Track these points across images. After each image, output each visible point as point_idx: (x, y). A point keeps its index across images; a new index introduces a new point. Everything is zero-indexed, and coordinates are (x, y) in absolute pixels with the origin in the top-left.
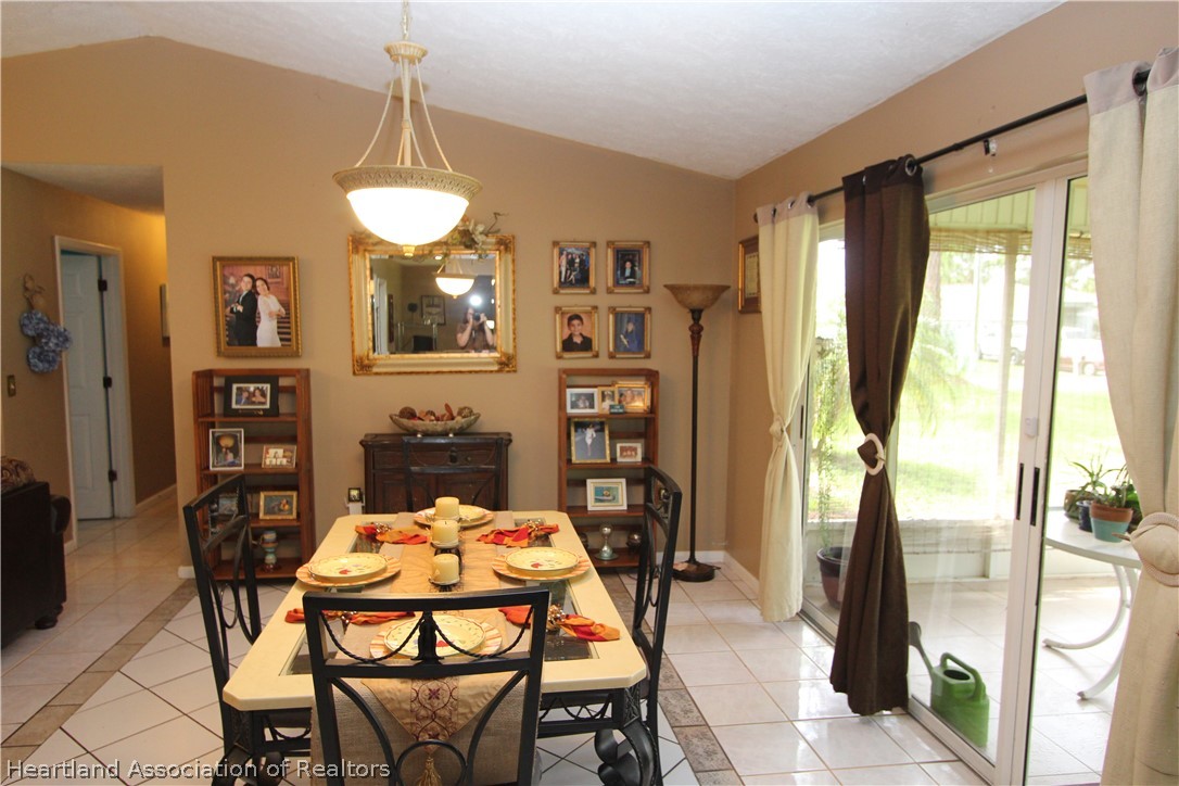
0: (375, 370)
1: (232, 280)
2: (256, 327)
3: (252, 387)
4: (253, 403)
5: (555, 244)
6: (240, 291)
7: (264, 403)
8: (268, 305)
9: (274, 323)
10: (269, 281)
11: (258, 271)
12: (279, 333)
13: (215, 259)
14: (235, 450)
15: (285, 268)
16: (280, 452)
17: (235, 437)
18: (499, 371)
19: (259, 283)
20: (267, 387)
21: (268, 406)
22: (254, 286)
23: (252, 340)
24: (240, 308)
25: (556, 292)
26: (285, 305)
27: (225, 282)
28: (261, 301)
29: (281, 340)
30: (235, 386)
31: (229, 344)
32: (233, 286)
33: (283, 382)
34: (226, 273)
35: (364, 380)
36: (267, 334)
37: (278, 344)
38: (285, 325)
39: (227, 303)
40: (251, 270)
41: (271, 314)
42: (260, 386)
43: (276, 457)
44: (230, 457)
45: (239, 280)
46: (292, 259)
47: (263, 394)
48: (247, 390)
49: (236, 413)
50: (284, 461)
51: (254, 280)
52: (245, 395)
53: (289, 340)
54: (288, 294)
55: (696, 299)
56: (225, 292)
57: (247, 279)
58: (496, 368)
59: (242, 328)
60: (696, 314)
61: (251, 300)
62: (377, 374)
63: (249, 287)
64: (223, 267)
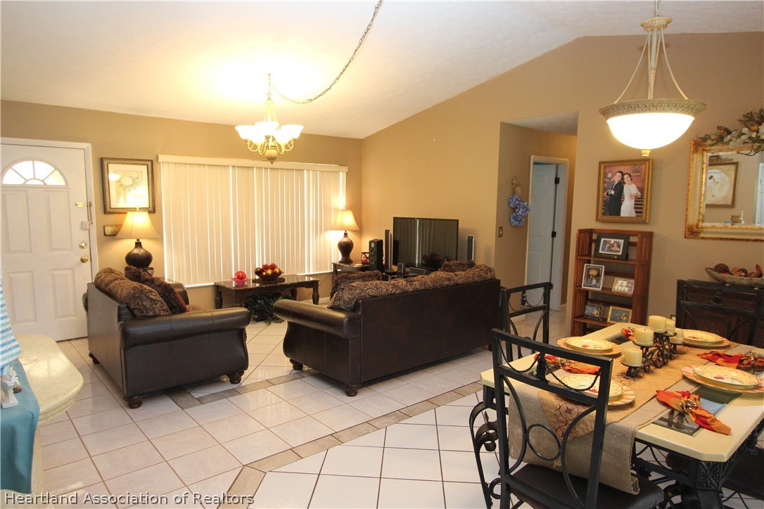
0: (702, 235)
1: (610, 175)
2: (621, 204)
3: (612, 241)
4: (612, 251)
6: (614, 181)
7: (618, 251)
8: (630, 190)
9: (633, 202)
10: (632, 175)
11: (625, 169)
12: (635, 208)
13: (601, 163)
14: (598, 276)
15: (643, 166)
16: (625, 283)
17: (598, 270)
19: (626, 176)
21: (620, 253)
22: (623, 179)
23: (618, 212)
24: (613, 192)
26: (641, 190)
27: (605, 174)
28: (626, 188)
29: (636, 212)
30: (603, 240)
31: (604, 214)
32: (610, 179)
33: (633, 239)
34: (607, 171)
35: (693, 242)
36: (627, 208)
37: (634, 215)
38: (639, 203)
39: (605, 190)
40: (622, 169)
41: (631, 196)
42: (617, 240)
43: (622, 286)
44: (594, 282)
45: (614, 175)
46: (648, 160)
47: (619, 246)
48: (609, 242)
49: (601, 256)
50: (627, 289)
51: (623, 175)
52: (608, 245)
53: (641, 212)
54: (643, 183)
56: (604, 183)
57: (619, 174)
59: (612, 205)
61: (620, 187)
62: (703, 238)
63: (620, 179)
64: (605, 167)
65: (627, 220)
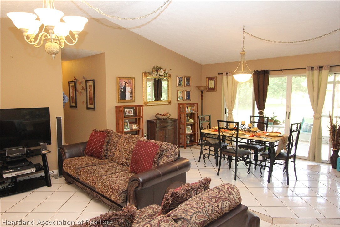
0: (148, 105)
1: (121, 83)
2: (126, 95)
3: (129, 110)
4: (130, 114)
5: (177, 76)
6: (123, 85)
7: (132, 114)
8: (128, 89)
9: (129, 94)
10: (128, 83)
11: (126, 81)
12: (130, 96)
13: (118, 78)
15: (132, 80)
16: (135, 125)
17: (127, 123)
18: (169, 104)
19: (126, 84)
20: (132, 110)
22: (125, 85)
24: (122, 90)
25: (177, 87)
28: (127, 88)
29: (131, 98)
30: (125, 110)
32: (121, 84)
34: (120, 81)
36: (128, 97)
37: (130, 99)
40: (125, 80)
41: (128, 92)
42: (131, 109)
43: (135, 127)
44: (127, 127)
45: (122, 83)
46: (134, 78)
47: (132, 112)
50: (137, 128)
51: (125, 83)
52: (128, 112)
53: (132, 98)
54: (132, 87)
55: (202, 89)
57: (124, 83)
58: (168, 103)
59: (123, 95)
60: (202, 91)
61: (125, 88)
62: (148, 106)
63: (124, 84)
64: (120, 79)
65: (128, 101)
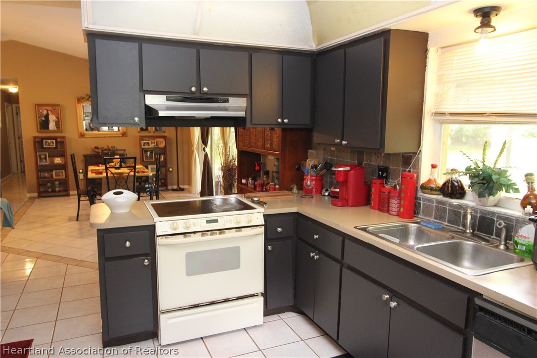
0: (86, 136)
1: (41, 111)
2: (49, 124)
3: (49, 141)
4: (50, 145)
6: (43, 114)
7: (53, 146)
8: (52, 118)
9: (54, 123)
10: (53, 111)
11: (49, 108)
12: (56, 126)
13: (36, 105)
14: (45, 158)
15: (57, 107)
16: (59, 159)
17: (45, 155)
18: (122, 136)
19: (49, 112)
20: (54, 141)
21: (55, 146)
22: (48, 112)
23: (48, 128)
24: (44, 119)
26: (58, 118)
27: (39, 111)
28: (50, 117)
29: (57, 128)
30: (44, 141)
31: (41, 129)
33: (59, 140)
34: (39, 108)
35: (83, 139)
36: (52, 126)
37: (56, 129)
38: (58, 124)
39: (39, 117)
41: (53, 121)
42: (52, 141)
43: (58, 160)
44: (44, 160)
45: (43, 111)
46: (59, 105)
47: (53, 143)
48: (48, 142)
49: (45, 148)
50: (60, 161)
51: (48, 111)
52: (47, 143)
54: (58, 114)
56: (39, 114)
57: (45, 111)
59: (44, 124)
61: (47, 116)
62: (86, 137)
64: (38, 107)
65: (53, 131)
